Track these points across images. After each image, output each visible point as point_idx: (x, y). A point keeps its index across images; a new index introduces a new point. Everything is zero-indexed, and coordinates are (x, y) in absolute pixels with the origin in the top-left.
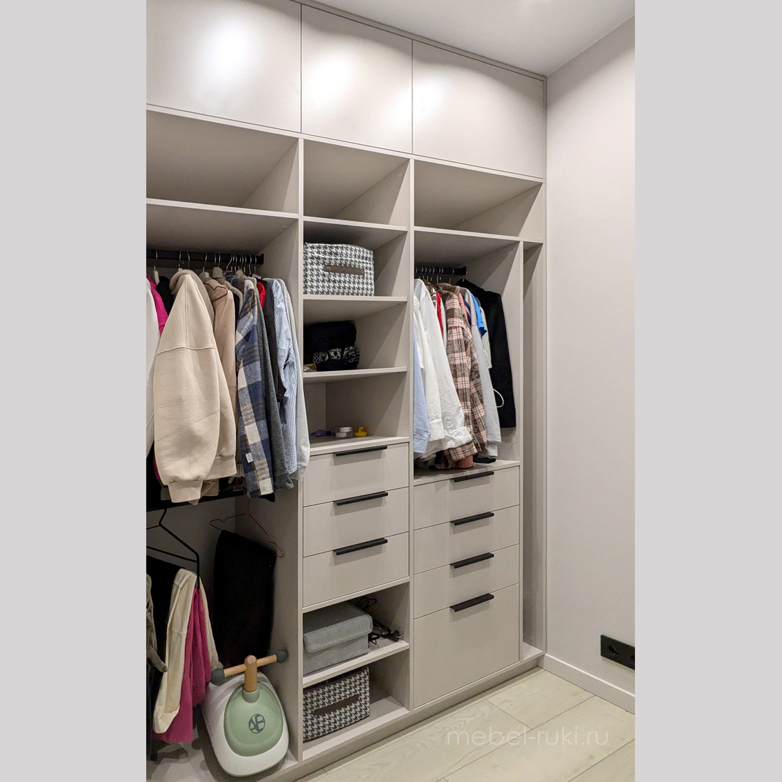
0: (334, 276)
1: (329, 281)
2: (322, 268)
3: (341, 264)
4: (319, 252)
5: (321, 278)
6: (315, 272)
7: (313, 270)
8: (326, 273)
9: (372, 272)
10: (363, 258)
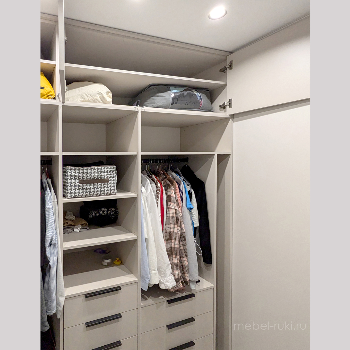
0: (87, 185)
1: (83, 189)
2: (78, 181)
3: (91, 178)
4: (75, 172)
5: (77, 187)
6: (73, 184)
7: (72, 183)
8: (81, 184)
9: (114, 179)
10: (107, 172)
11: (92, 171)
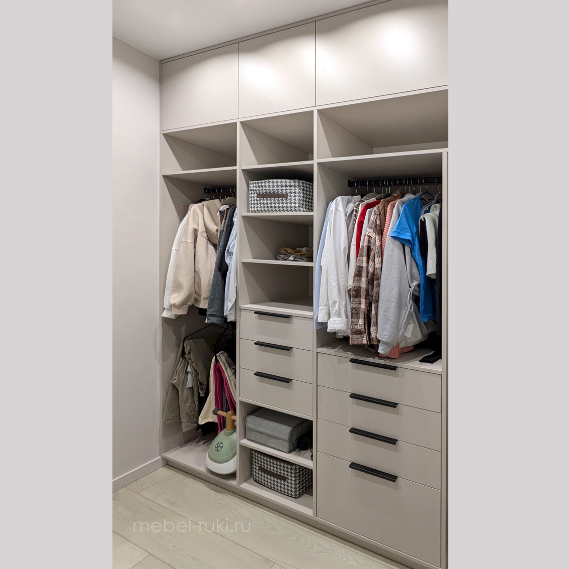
0: (264, 200)
1: (260, 204)
2: (256, 196)
5: (255, 202)
8: (258, 199)
9: (296, 195)
10: (286, 186)
11: (267, 184)
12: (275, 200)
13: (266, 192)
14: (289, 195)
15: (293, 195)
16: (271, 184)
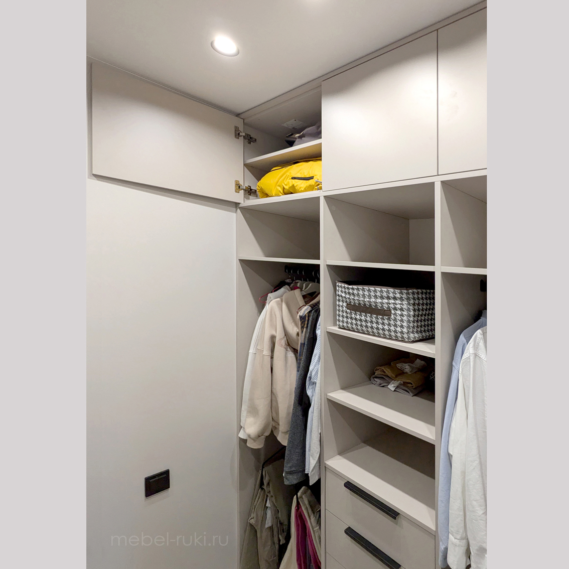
1: (351, 319)
2: (345, 305)
5: (345, 314)
6: (341, 309)
7: (340, 306)
8: (348, 311)
9: (404, 313)
10: (388, 298)
11: (361, 292)
12: (371, 317)
13: (359, 304)
14: (393, 312)
15: (399, 312)
16: (366, 293)
